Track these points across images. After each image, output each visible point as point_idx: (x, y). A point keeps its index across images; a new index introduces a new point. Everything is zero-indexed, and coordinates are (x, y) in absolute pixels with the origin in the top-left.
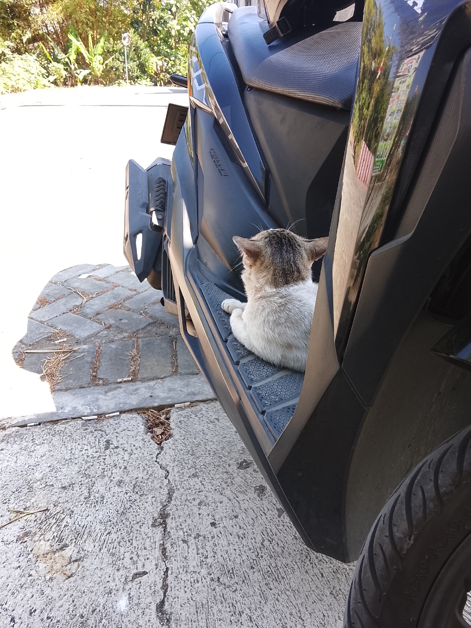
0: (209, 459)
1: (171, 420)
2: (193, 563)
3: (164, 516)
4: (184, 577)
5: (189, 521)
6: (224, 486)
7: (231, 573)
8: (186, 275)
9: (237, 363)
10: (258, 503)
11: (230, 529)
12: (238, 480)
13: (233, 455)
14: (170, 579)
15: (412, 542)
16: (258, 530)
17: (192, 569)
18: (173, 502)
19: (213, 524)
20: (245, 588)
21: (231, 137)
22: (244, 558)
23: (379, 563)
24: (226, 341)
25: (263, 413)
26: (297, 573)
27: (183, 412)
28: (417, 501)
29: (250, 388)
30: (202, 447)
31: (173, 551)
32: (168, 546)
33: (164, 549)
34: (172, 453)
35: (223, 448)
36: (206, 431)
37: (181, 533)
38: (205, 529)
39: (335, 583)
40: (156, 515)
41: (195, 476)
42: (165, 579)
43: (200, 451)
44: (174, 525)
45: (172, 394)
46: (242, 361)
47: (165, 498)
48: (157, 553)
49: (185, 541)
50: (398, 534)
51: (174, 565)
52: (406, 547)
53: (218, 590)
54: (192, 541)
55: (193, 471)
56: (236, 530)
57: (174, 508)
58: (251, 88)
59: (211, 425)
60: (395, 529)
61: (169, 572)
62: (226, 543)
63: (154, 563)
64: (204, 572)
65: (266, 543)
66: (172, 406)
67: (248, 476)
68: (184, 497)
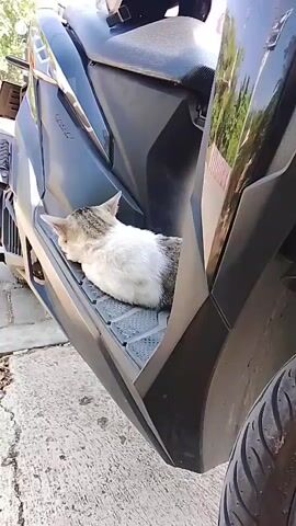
0: (52, 399)
1: (10, 366)
2: (47, 494)
3: (13, 455)
4: (39, 509)
5: (39, 457)
6: (70, 421)
7: (84, 499)
8: (34, 227)
9: (95, 302)
10: (103, 434)
11: (79, 460)
12: (81, 415)
13: (74, 393)
14: (26, 512)
15: (283, 442)
16: (105, 457)
17: (46, 500)
18: (21, 441)
19: (62, 457)
20: (99, 511)
21: (77, 104)
22: (95, 484)
23: (254, 465)
24: (81, 284)
25: (125, 344)
26: (145, 492)
27: (22, 359)
28: (283, 405)
29: (109, 323)
30: (44, 387)
31: (26, 486)
32: (20, 482)
33: (17, 485)
34: (16, 396)
35: (65, 388)
36: (46, 373)
37: (32, 469)
38: (56, 462)
39: (178, 496)
40: (5, 455)
41: (40, 415)
42: (20, 515)
43: (43, 393)
44: (24, 462)
45: (10, 343)
46: (98, 301)
47: (13, 438)
48: (11, 489)
49: (36, 476)
50: (268, 437)
51: (28, 499)
52: (277, 447)
53: (73, 517)
54: (43, 475)
55: (37, 411)
56: (85, 460)
57: (23, 447)
58: (94, 63)
59: (50, 368)
60: (265, 433)
61: (24, 507)
62: (76, 473)
63: (8, 499)
64: (58, 501)
65: (114, 468)
66: (11, 353)
67: (90, 410)
68: (31, 436)
